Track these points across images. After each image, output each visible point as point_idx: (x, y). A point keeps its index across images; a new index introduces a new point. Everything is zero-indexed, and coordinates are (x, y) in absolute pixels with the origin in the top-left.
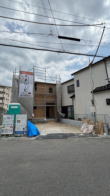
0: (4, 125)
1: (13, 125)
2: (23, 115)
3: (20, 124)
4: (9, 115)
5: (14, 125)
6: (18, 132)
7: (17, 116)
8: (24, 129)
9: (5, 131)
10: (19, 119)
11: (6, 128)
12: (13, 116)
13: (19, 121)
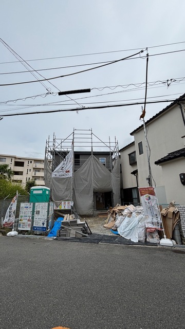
0: (22, 216)
1: (31, 218)
2: (43, 203)
3: (39, 216)
4: (27, 204)
5: (33, 218)
6: (37, 228)
7: (36, 204)
8: (43, 224)
9: (22, 225)
10: (38, 210)
11: (24, 221)
12: (32, 204)
13: (38, 212)
